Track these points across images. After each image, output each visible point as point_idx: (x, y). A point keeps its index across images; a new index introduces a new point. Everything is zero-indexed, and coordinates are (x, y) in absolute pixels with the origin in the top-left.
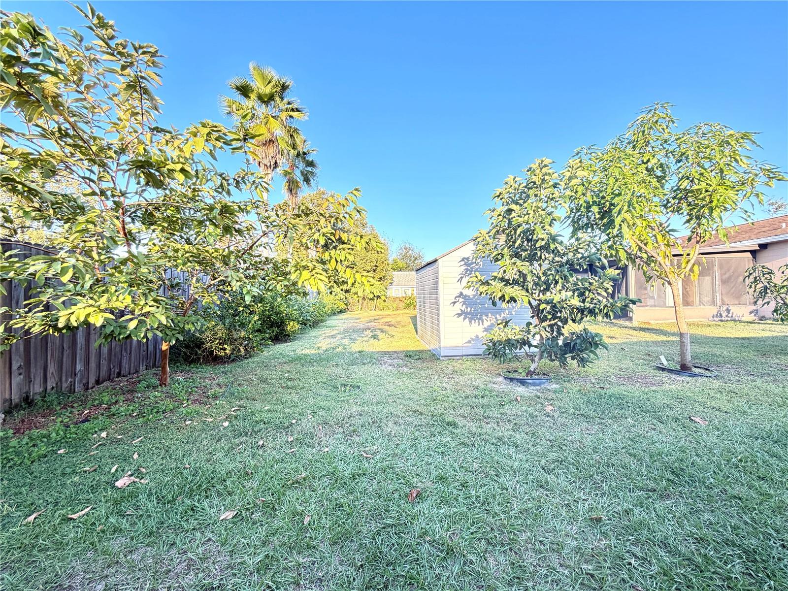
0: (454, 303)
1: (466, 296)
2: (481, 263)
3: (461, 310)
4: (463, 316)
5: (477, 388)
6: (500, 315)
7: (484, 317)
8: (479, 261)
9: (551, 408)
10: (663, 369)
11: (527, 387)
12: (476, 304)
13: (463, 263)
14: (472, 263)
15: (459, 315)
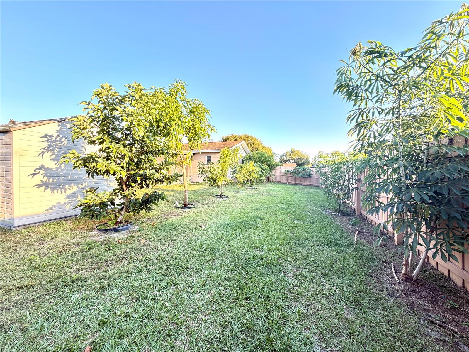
0: (34, 175)
1: (48, 168)
2: (66, 142)
3: (42, 181)
4: (44, 187)
5: (79, 244)
6: (82, 185)
7: (67, 187)
8: (63, 140)
9: (144, 240)
10: (179, 207)
11: (119, 232)
12: (59, 175)
13: (46, 139)
14: (56, 141)
15: (39, 186)
